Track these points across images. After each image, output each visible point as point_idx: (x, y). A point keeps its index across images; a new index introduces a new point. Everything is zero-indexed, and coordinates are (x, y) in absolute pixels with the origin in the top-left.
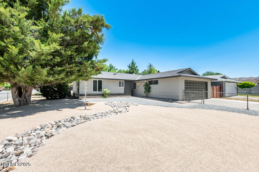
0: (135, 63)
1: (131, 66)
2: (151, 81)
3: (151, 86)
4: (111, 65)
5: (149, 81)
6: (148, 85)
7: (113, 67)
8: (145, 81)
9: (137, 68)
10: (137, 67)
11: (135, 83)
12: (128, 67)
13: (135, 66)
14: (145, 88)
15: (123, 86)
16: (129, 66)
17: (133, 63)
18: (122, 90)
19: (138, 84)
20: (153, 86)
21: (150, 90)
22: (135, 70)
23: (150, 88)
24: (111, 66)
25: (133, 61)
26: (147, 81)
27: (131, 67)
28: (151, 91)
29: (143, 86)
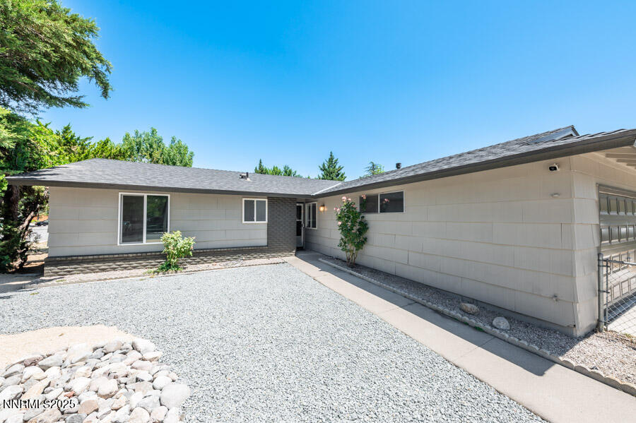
0: (337, 160)
1: (327, 167)
2: (368, 197)
3: (370, 218)
4: (288, 168)
5: (361, 198)
6: (356, 215)
7: (290, 171)
8: (344, 198)
9: (342, 171)
10: (340, 169)
11: (314, 206)
12: (321, 169)
13: (337, 167)
14: (343, 227)
15: (261, 218)
16: (321, 167)
17: (331, 160)
18: (258, 231)
19: (322, 209)
20: (378, 222)
21: (364, 236)
22: (338, 175)
23: (364, 227)
24: (288, 171)
25: (331, 156)
26: (353, 199)
27: (326, 170)
28: (370, 241)
29: (336, 218)
